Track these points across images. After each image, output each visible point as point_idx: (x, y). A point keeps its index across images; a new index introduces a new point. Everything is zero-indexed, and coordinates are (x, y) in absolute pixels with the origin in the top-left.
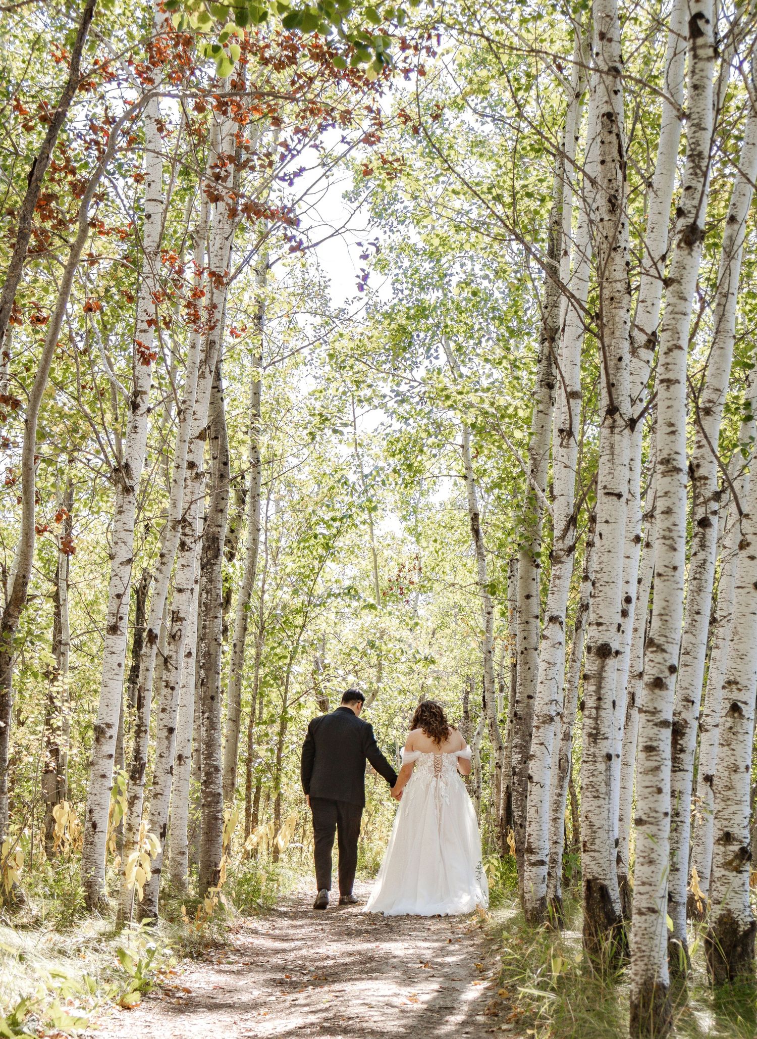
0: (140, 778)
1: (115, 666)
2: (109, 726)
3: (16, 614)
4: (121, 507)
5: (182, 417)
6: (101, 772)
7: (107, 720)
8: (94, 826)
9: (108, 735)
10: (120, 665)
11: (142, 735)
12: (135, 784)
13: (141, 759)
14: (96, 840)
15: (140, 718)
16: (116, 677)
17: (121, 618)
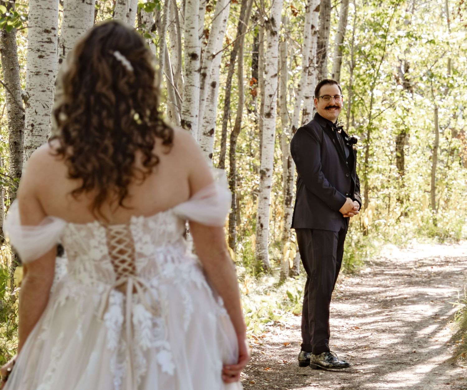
0: (290, 204)
1: (270, 136)
2: (268, 170)
3: (236, 135)
4: (270, 43)
5: (308, 10)
6: (264, 196)
7: (267, 167)
8: (262, 226)
9: (267, 175)
10: (272, 135)
11: (290, 181)
12: (288, 207)
13: (290, 194)
14: (263, 234)
15: (289, 173)
16: (271, 142)
17: (272, 109)
